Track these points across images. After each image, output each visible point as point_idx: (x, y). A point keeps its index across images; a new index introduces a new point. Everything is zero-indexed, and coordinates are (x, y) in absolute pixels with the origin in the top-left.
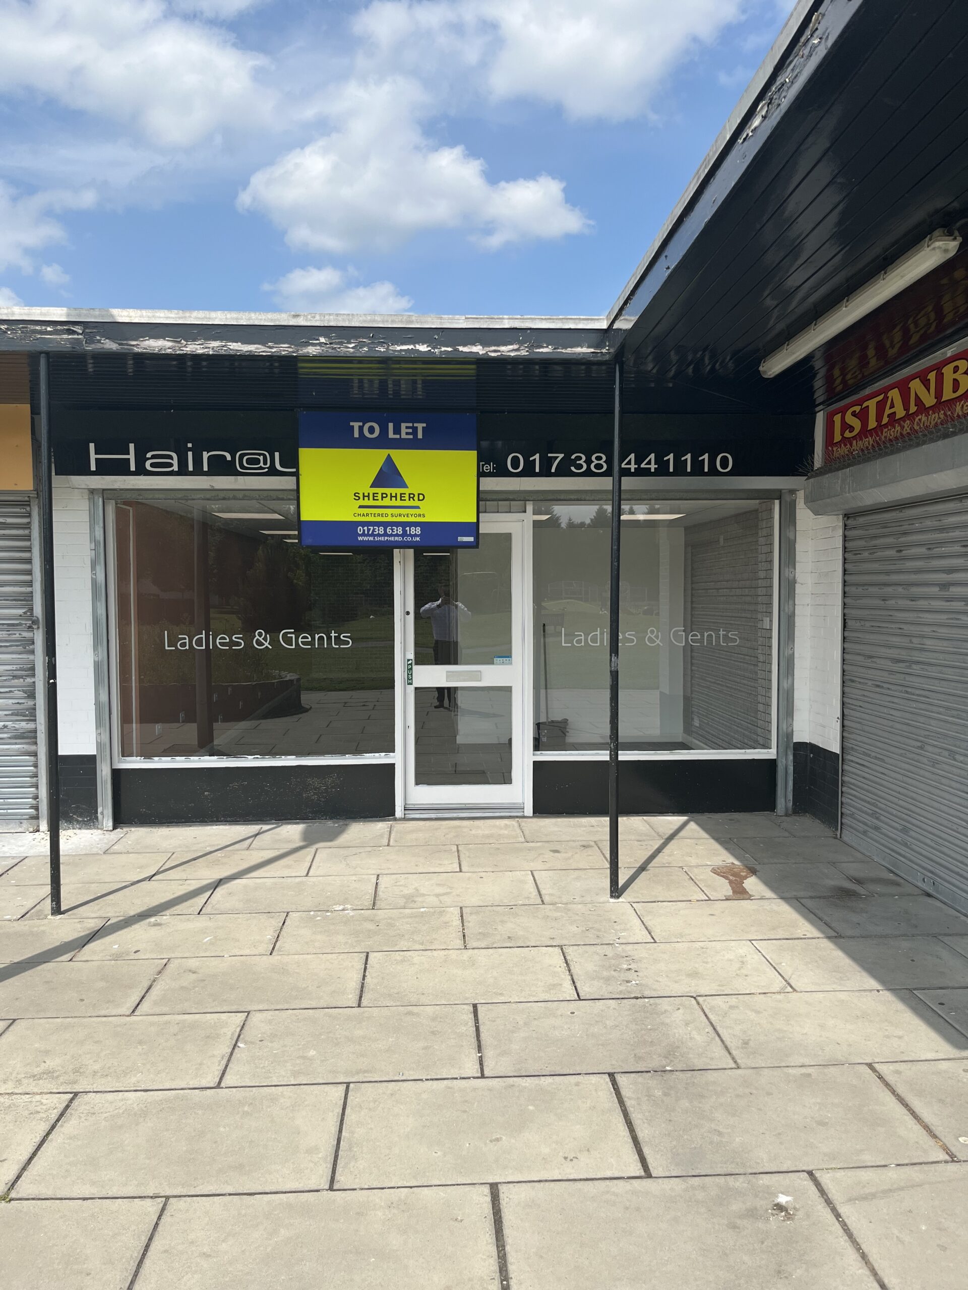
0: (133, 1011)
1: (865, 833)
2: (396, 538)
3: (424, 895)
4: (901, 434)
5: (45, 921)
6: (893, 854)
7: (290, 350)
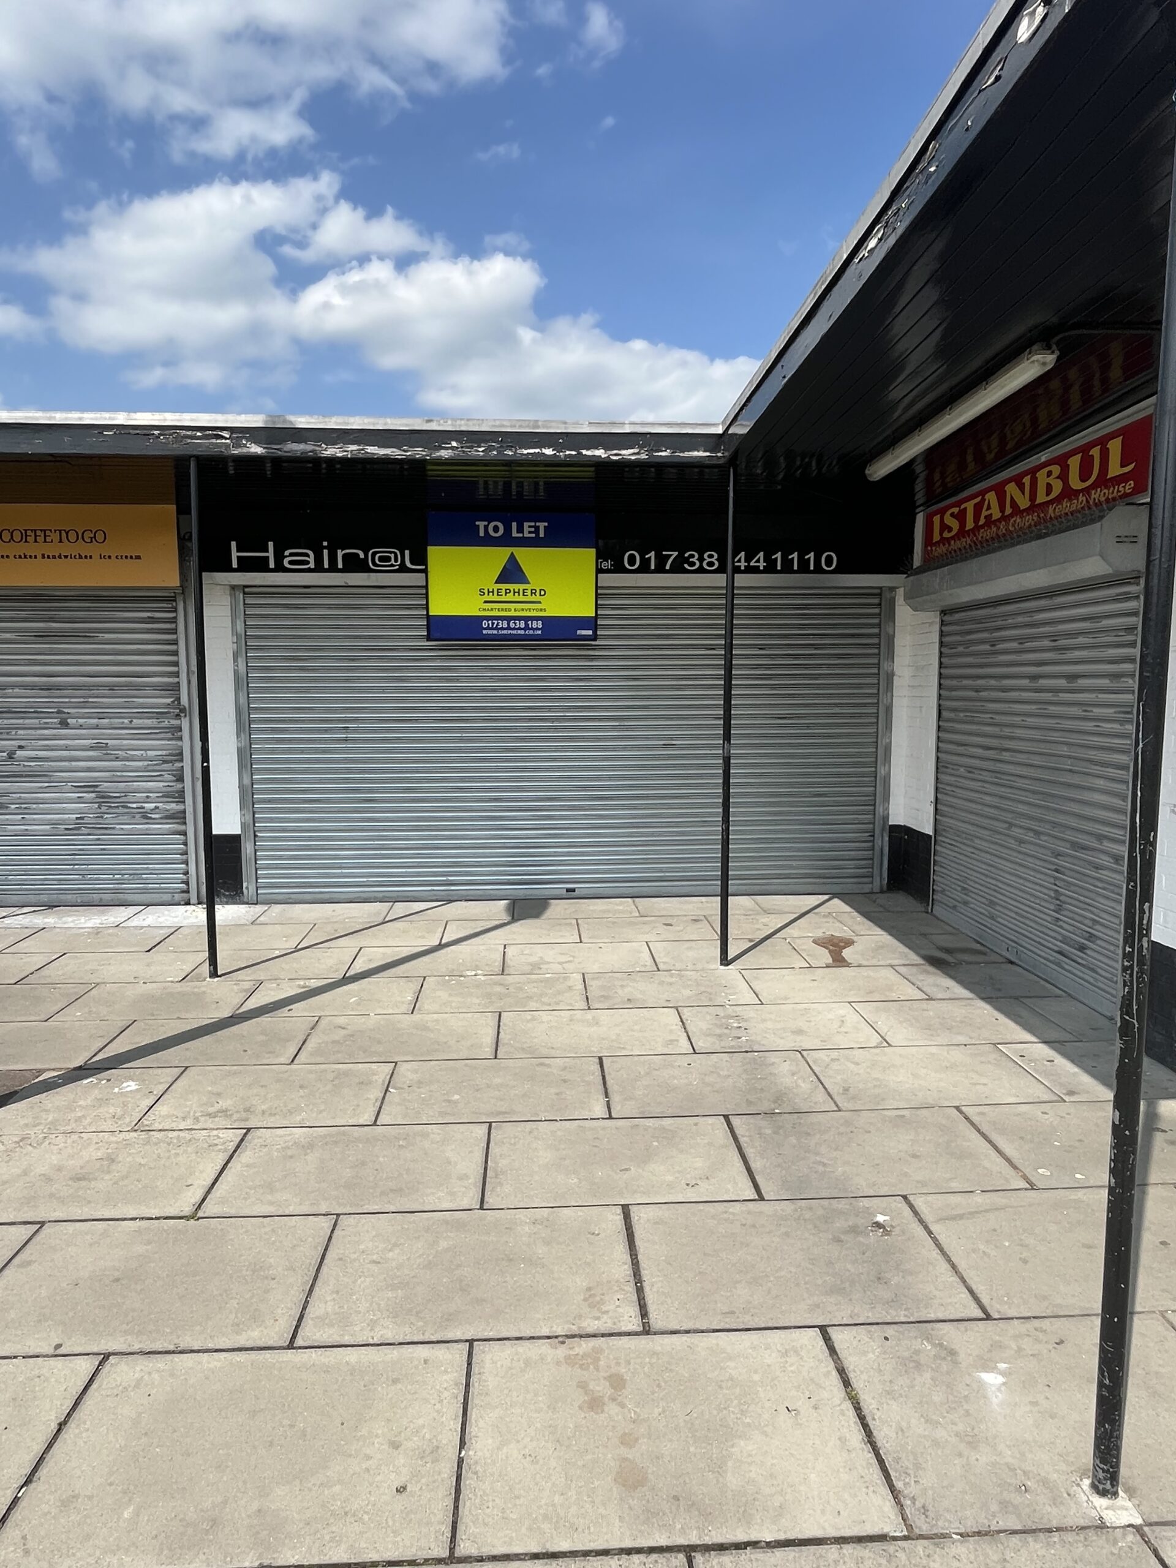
0: (293, 1061)
1: (954, 907)
2: (519, 632)
3: (549, 963)
4: (997, 534)
5: (204, 983)
6: (980, 926)
7: (424, 453)
